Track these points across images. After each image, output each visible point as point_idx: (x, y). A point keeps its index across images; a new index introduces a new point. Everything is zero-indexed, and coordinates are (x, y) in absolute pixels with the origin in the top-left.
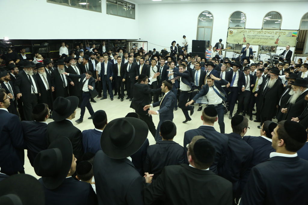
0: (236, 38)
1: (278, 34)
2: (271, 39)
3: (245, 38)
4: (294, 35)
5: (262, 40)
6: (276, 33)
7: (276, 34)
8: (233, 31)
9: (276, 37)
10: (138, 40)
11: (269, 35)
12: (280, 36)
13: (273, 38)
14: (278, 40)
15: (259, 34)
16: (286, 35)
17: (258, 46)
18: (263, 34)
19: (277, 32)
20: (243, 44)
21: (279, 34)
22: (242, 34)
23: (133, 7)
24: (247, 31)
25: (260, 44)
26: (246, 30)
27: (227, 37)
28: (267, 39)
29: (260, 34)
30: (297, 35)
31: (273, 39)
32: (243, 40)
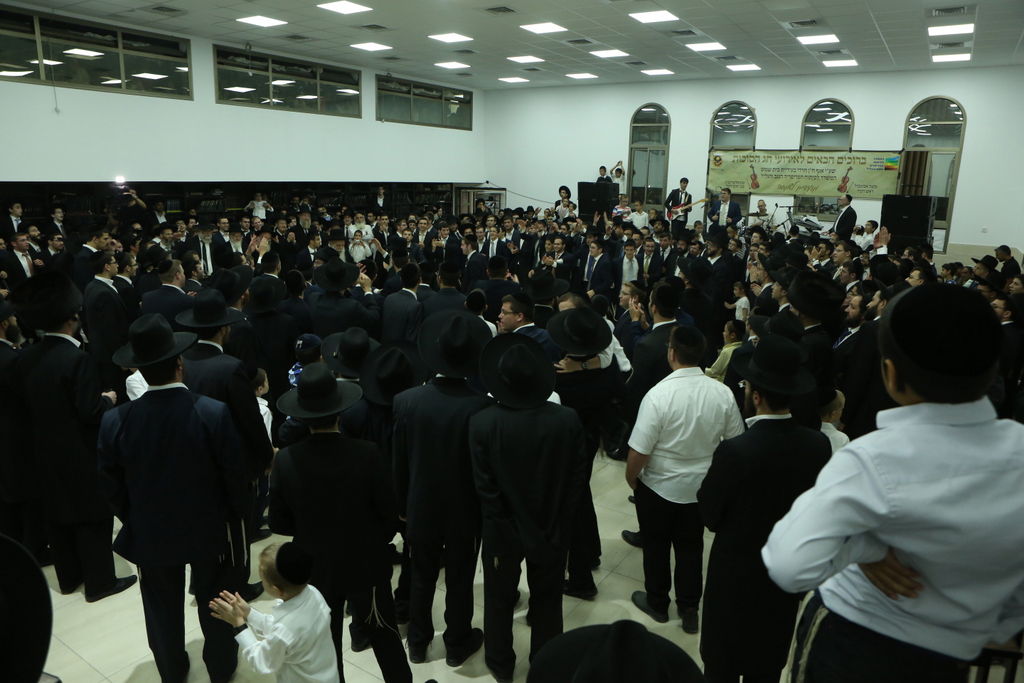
0: (732, 176)
1: (845, 162)
2: (827, 178)
3: (754, 177)
4: (889, 164)
5: (803, 182)
6: (840, 161)
7: (838, 163)
8: (723, 158)
9: (840, 172)
10: (483, 186)
11: (821, 166)
12: (850, 169)
13: (831, 175)
14: (845, 179)
15: (792, 166)
16: (867, 166)
17: (792, 198)
18: (805, 165)
19: (842, 158)
20: (750, 194)
21: (849, 163)
22: (747, 164)
23: (468, 98)
24: (759, 157)
25: (797, 193)
26: (757, 153)
27: (708, 173)
28: (815, 178)
29: (796, 165)
30: (898, 166)
31: (832, 178)
32: (750, 182)
